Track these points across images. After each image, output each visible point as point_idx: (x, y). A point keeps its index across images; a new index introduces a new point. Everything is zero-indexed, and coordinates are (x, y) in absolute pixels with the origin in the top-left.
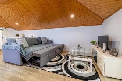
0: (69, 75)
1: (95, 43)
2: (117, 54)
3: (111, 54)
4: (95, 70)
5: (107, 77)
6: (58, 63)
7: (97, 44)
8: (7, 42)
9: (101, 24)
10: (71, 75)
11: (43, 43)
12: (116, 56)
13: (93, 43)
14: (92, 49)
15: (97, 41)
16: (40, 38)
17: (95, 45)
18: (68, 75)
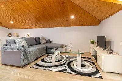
0: (74, 73)
1: (94, 43)
2: (113, 52)
3: (108, 53)
4: (95, 67)
5: (106, 72)
6: (61, 63)
7: (96, 43)
8: (6, 43)
9: (98, 25)
10: (75, 72)
11: (41, 43)
12: (112, 54)
13: (93, 42)
14: (91, 48)
15: (95, 40)
16: (39, 38)
17: (94, 44)
18: (72, 73)
